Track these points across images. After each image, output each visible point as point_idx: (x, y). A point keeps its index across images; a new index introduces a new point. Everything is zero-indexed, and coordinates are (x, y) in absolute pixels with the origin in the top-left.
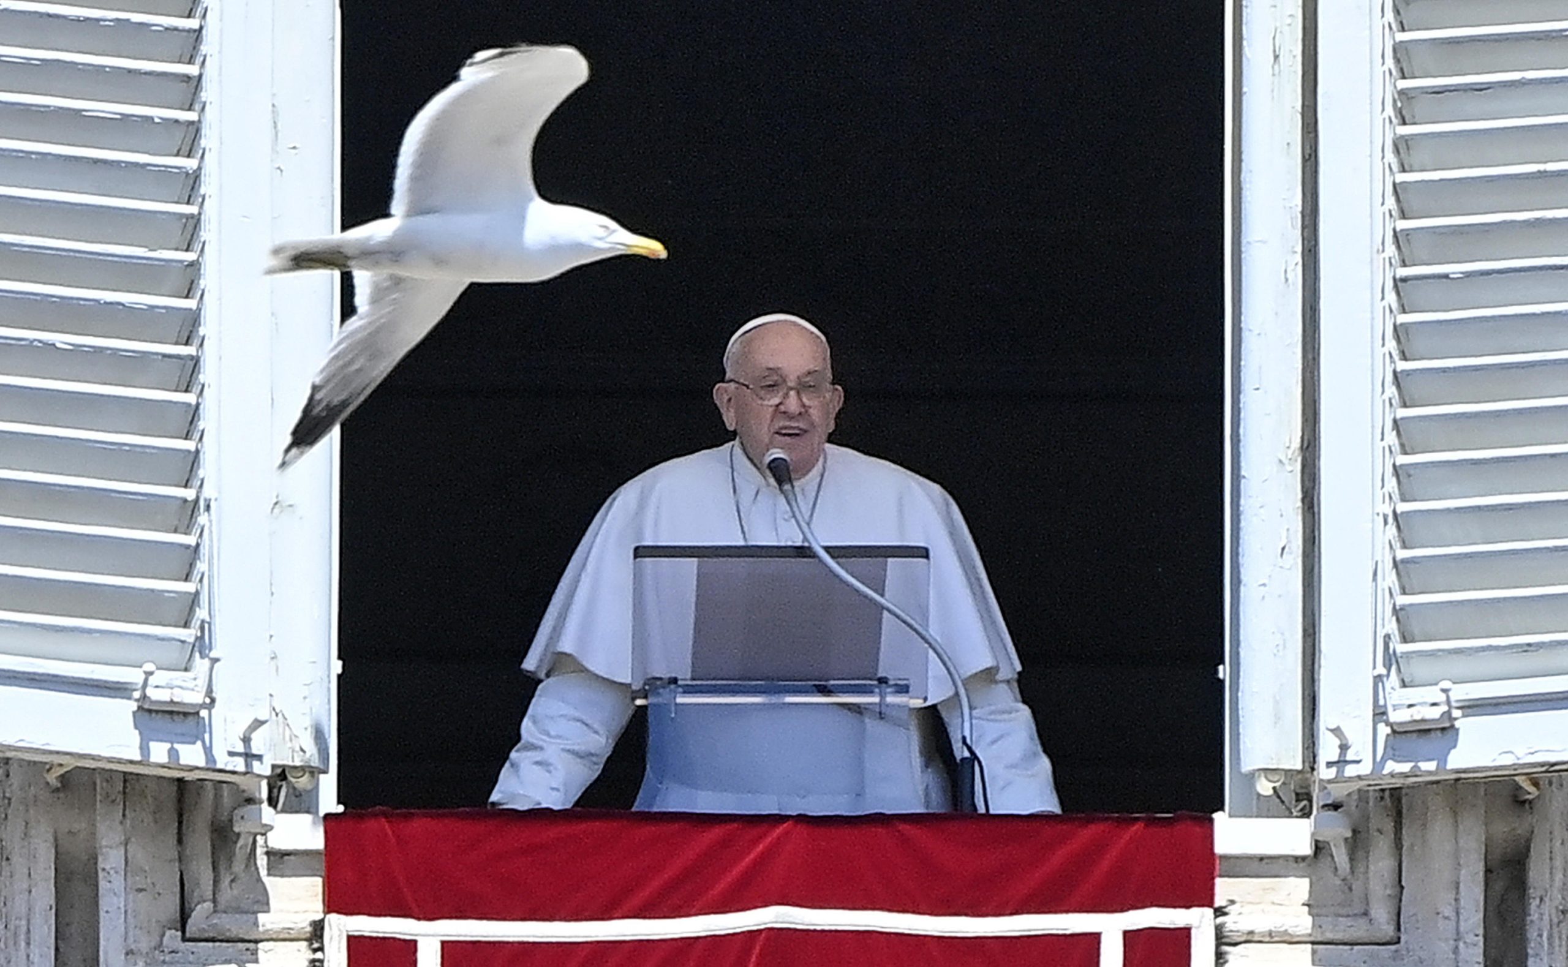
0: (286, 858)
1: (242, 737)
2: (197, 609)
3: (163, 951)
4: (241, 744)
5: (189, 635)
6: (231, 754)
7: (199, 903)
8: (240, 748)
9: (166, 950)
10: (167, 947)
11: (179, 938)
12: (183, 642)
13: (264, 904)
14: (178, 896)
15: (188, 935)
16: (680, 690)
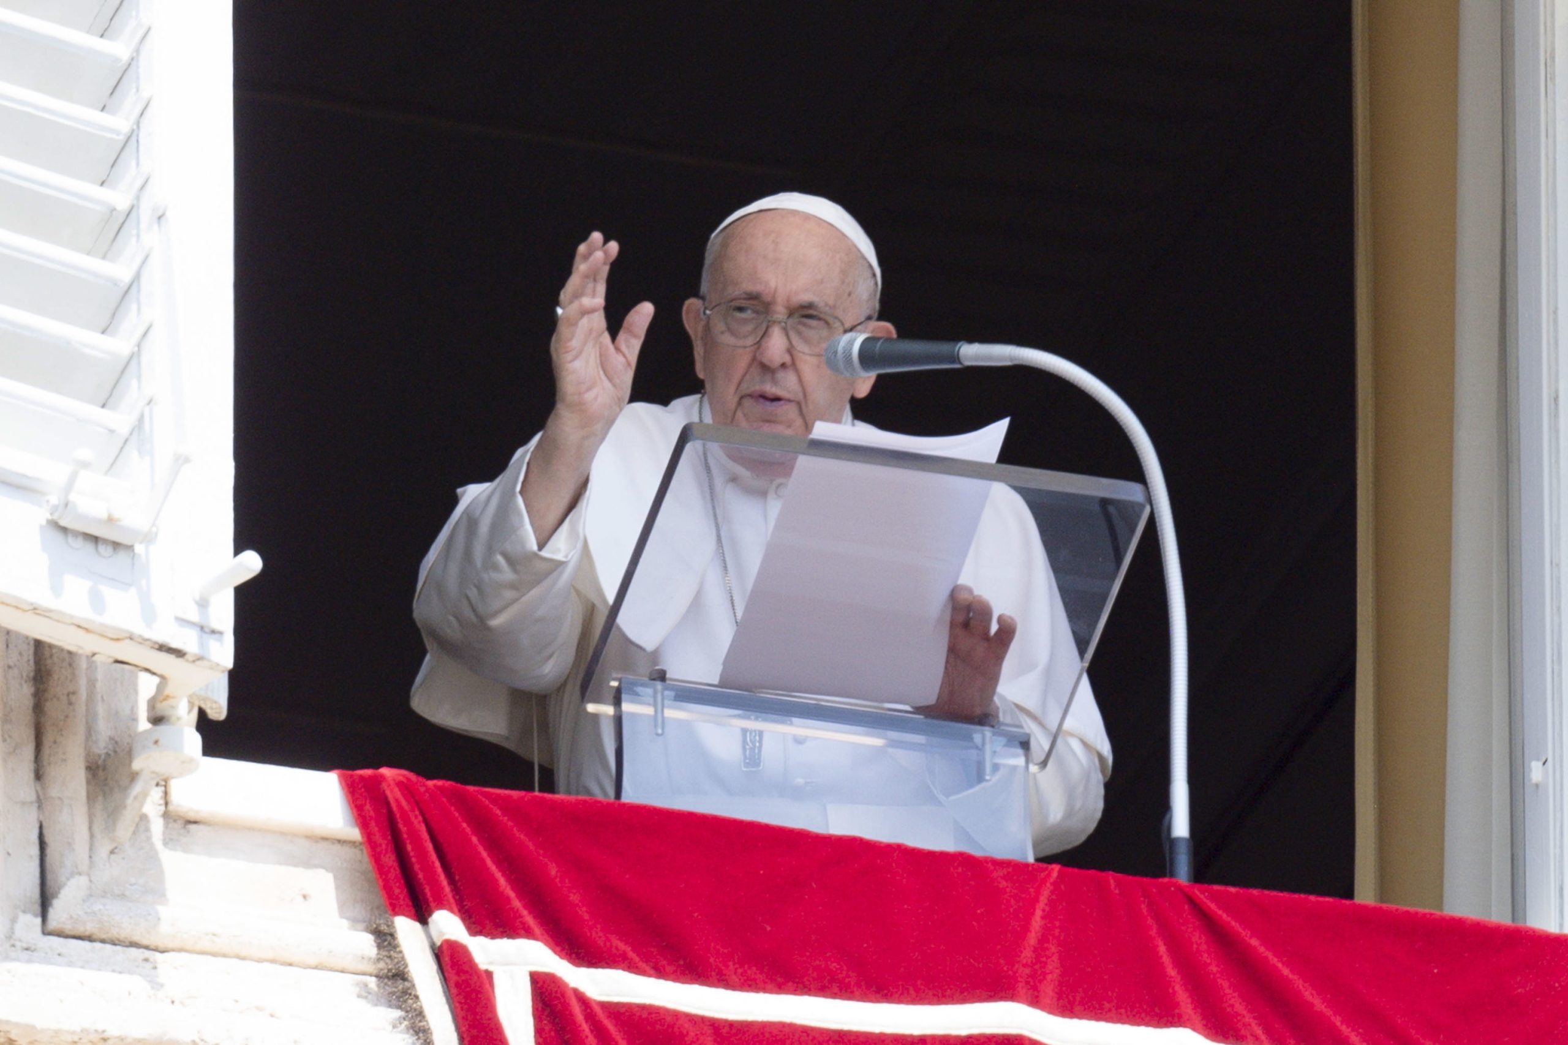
0: (192, 827)
1: (197, 598)
2: (134, 383)
3: (13, 946)
4: (195, 608)
5: (120, 420)
6: (183, 621)
7: (72, 875)
8: (194, 616)
9: (18, 944)
10: (20, 941)
11: (39, 929)
12: (112, 431)
13: (156, 891)
14: (37, 862)
15: (53, 923)
16: (671, 694)
